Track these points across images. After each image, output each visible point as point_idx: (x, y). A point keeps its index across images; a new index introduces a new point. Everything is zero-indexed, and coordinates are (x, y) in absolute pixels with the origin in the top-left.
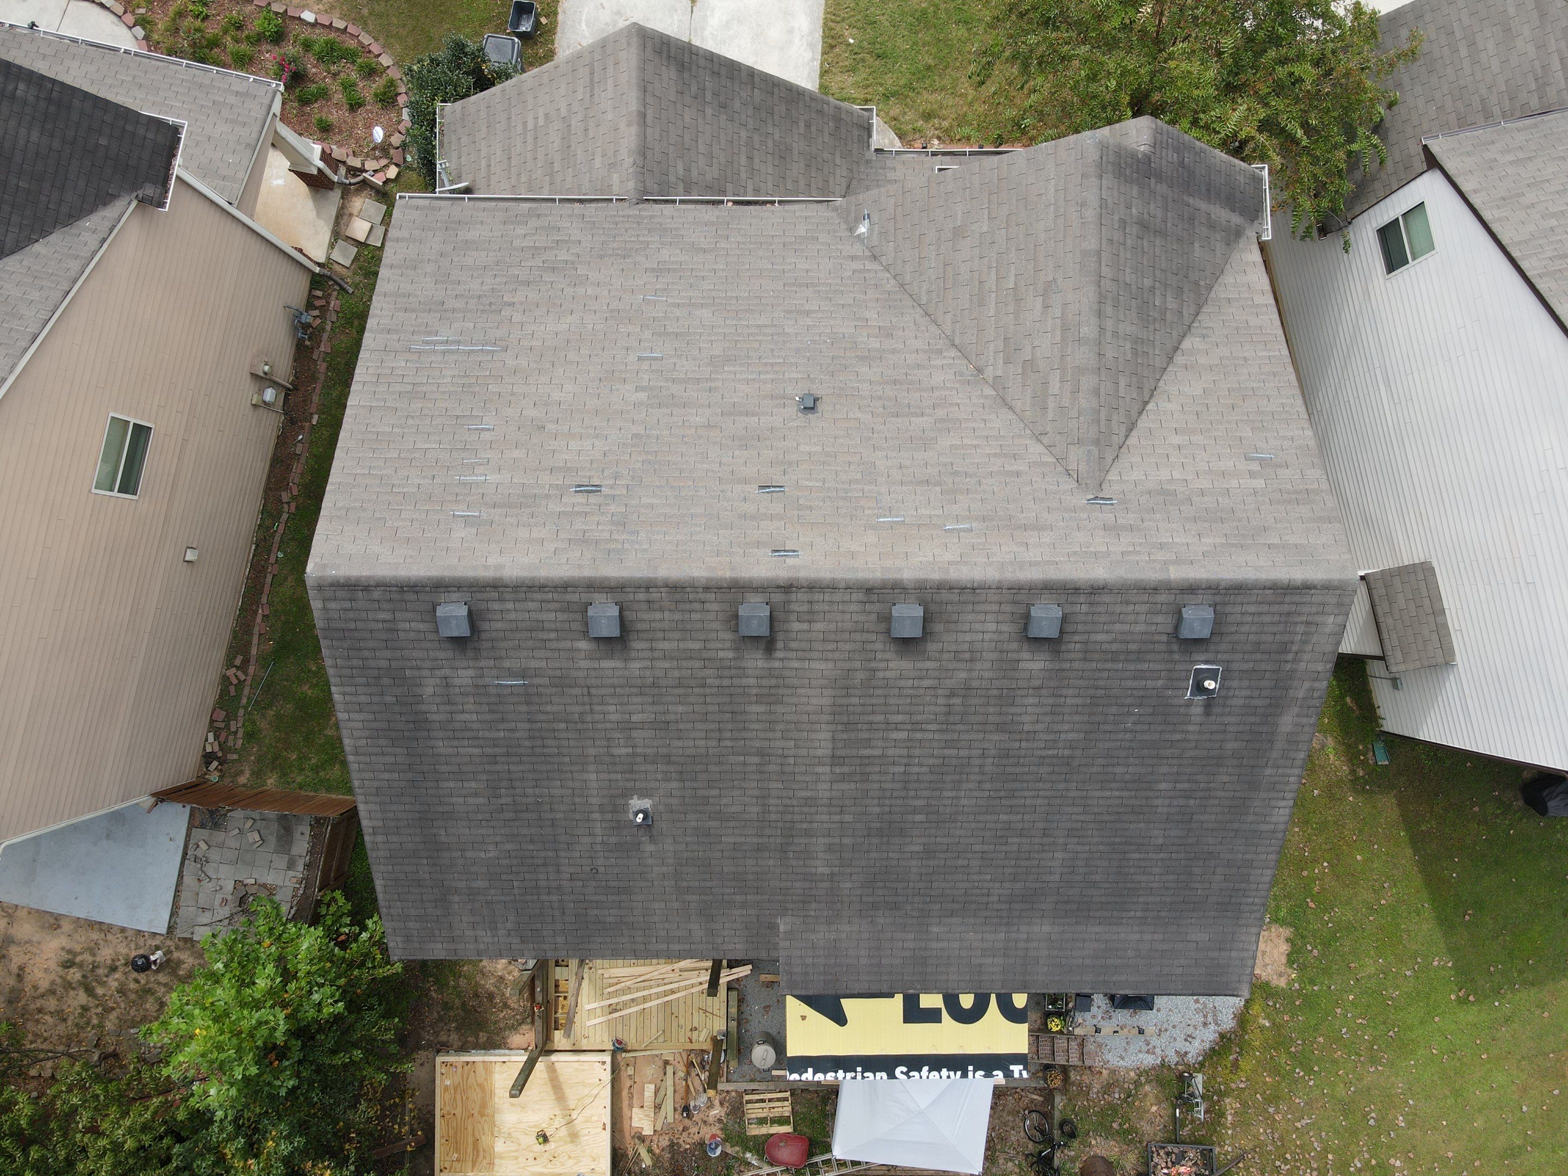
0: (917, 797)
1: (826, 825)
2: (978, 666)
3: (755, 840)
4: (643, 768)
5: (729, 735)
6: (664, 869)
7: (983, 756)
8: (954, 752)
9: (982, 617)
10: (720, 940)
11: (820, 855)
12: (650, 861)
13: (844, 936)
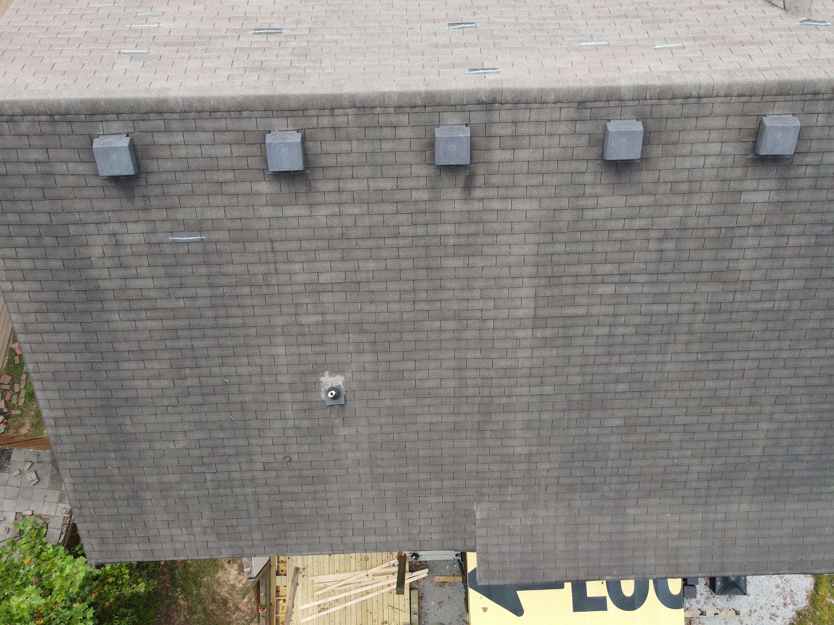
0: (620, 363)
1: (525, 400)
2: (696, 199)
3: (452, 419)
4: (333, 339)
5: (423, 296)
6: (359, 455)
7: (693, 312)
8: (662, 308)
9: (704, 136)
10: (416, 531)
11: (519, 433)
12: (344, 447)
13: (540, 521)
